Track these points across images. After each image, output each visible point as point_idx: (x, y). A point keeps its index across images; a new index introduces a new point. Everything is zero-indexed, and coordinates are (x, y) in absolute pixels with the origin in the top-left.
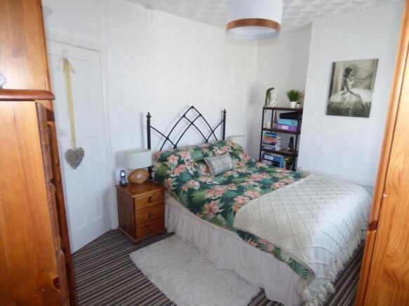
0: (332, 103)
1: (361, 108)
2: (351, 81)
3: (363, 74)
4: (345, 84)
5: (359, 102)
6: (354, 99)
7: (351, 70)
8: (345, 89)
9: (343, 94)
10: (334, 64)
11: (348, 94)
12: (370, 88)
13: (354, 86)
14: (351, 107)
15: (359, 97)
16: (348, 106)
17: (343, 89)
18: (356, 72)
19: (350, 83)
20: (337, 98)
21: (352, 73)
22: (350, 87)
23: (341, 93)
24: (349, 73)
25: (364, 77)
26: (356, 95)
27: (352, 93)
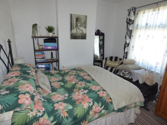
0: (73, 33)
1: (83, 35)
2: (79, 24)
3: (83, 21)
4: (77, 25)
5: (83, 33)
6: (81, 32)
7: (78, 19)
8: (77, 27)
9: (76, 29)
10: (71, 15)
11: (78, 30)
12: (85, 27)
13: (80, 26)
14: (80, 35)
15: (82, 31)
16: (79, 35)
17: (76, 27)
18: (80, 20)
19: (79, 25)
20: (74, 31)
21: (79, 20)
22: (79, 26)
23: (75, 29)
24: (78, 20)
25: (83, 23)
26: (81, 30)
27: (79, 29)
